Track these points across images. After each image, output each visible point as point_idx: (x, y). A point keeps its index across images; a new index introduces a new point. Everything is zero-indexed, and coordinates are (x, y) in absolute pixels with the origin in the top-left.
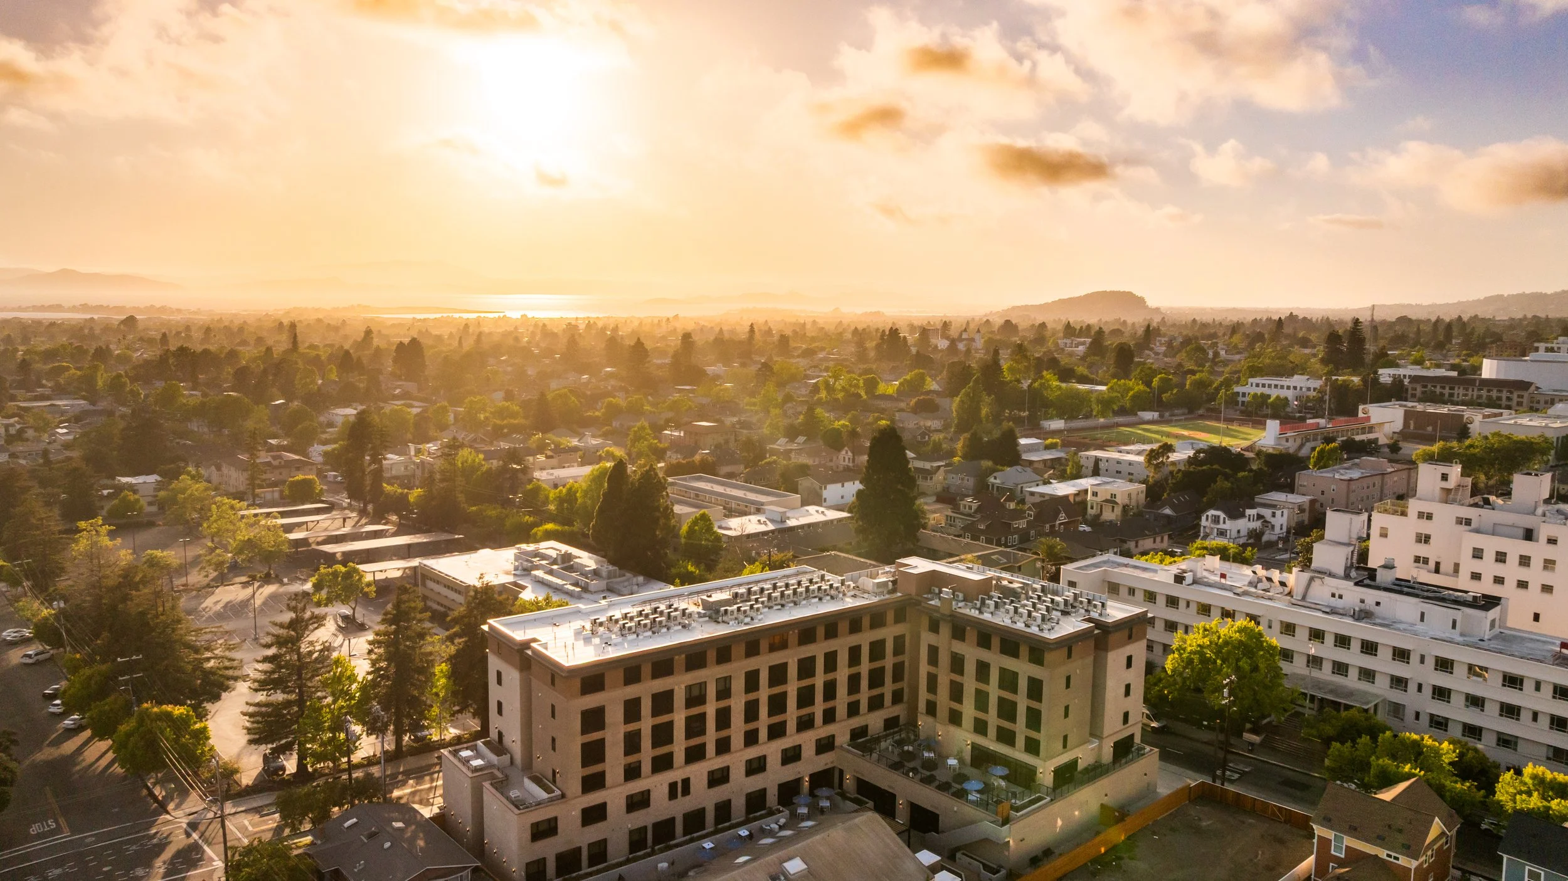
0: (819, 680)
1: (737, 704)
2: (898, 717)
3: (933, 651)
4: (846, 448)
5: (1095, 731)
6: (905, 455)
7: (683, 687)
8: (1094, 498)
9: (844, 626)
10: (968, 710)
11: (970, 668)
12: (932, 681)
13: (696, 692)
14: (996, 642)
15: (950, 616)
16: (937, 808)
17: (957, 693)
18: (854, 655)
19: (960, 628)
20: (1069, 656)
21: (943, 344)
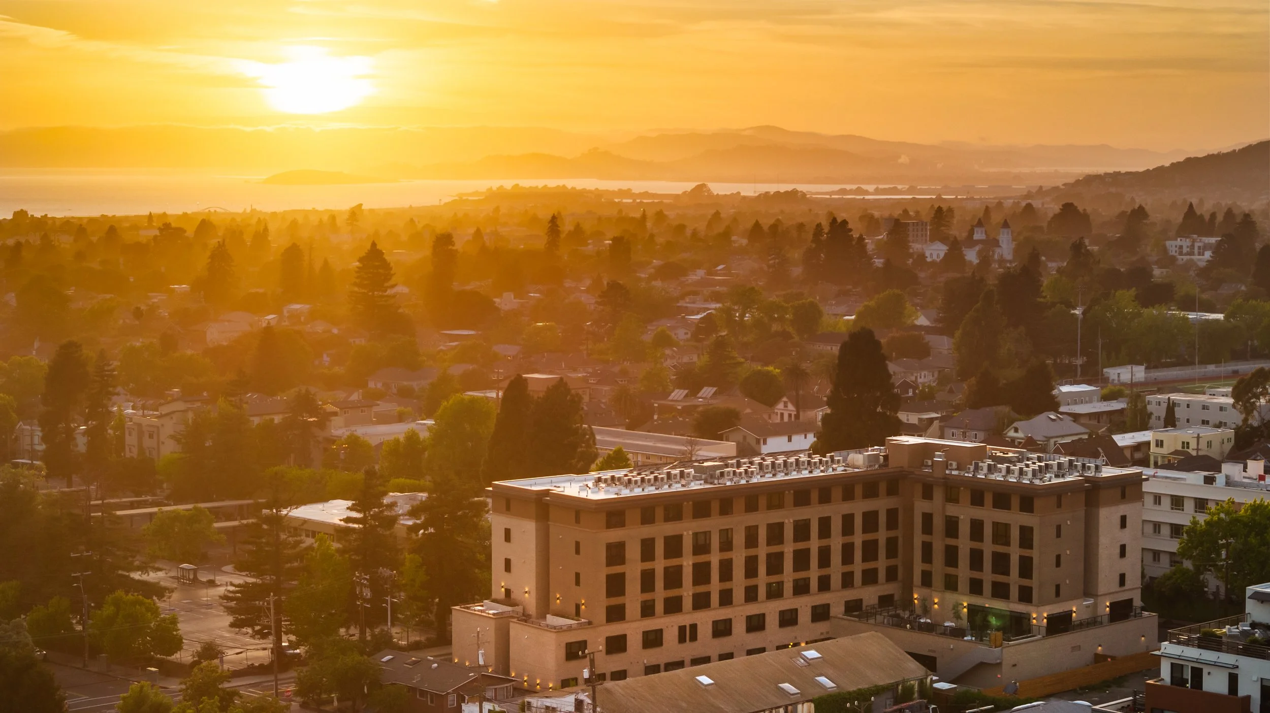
0: (814, 544)
1: (739, 557)
2: (892, 596)
3: (928, 519)
4: (785, 399)
5: (1088, 590)
6: (885, 368)
7: (691, 533)
8: (1159, 450)
9: (837, 493)
10: (964, 572)
11: (964, 529)
12: (927, 549)
13: (701, 541)
14: (988, 499)
15: (943, 479)
16: (934, 651)
17: (951, 556)
18: (848, 521)
19: (952, 490)
20: (1059, 505)
21: (936, 251)
